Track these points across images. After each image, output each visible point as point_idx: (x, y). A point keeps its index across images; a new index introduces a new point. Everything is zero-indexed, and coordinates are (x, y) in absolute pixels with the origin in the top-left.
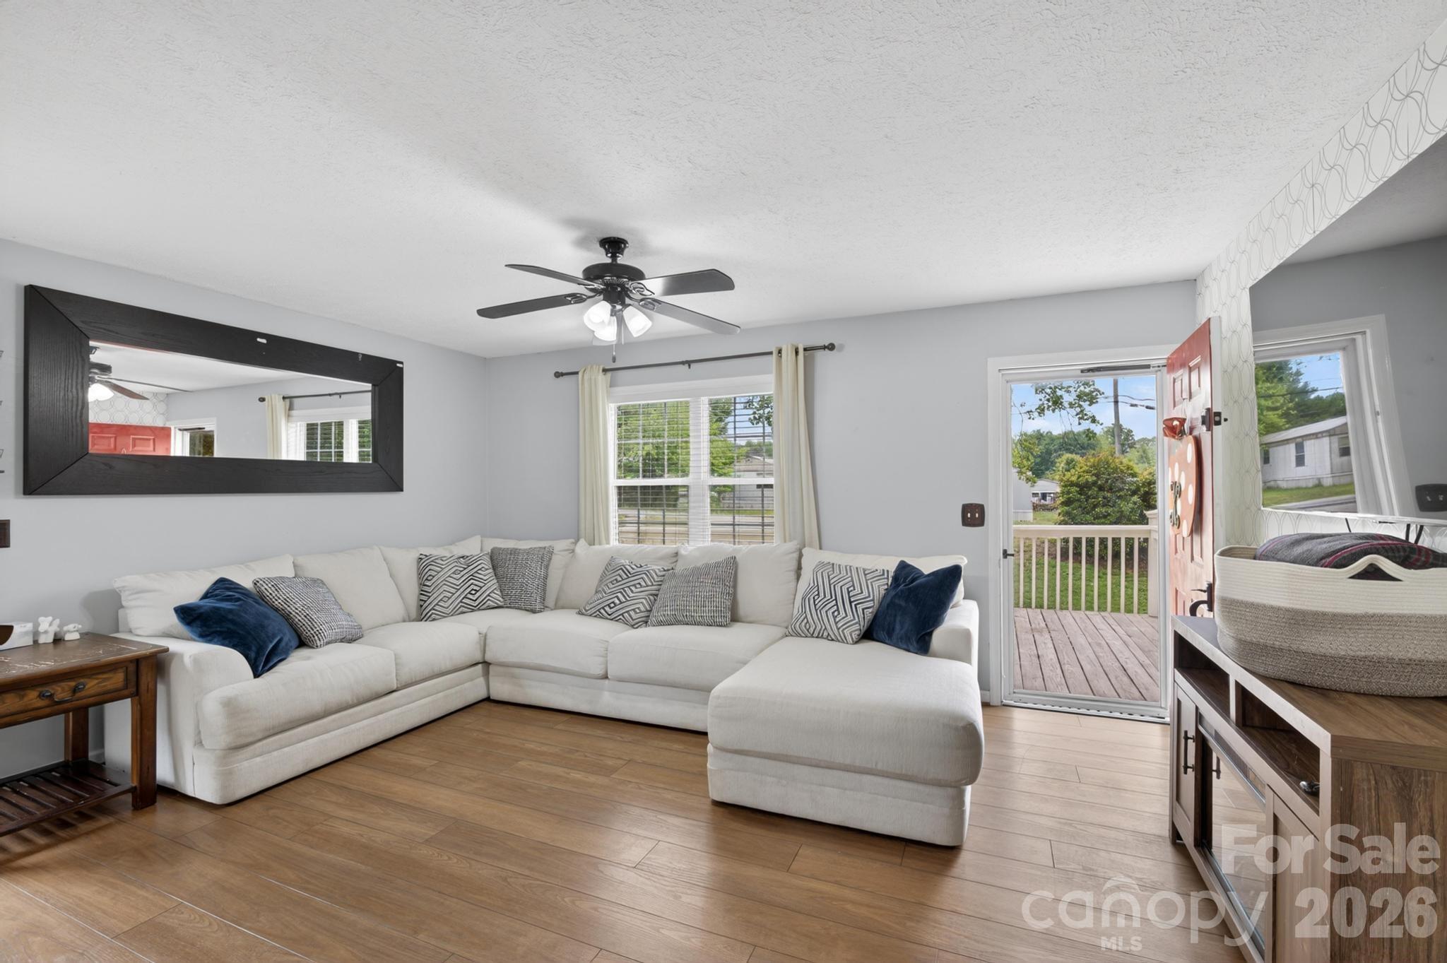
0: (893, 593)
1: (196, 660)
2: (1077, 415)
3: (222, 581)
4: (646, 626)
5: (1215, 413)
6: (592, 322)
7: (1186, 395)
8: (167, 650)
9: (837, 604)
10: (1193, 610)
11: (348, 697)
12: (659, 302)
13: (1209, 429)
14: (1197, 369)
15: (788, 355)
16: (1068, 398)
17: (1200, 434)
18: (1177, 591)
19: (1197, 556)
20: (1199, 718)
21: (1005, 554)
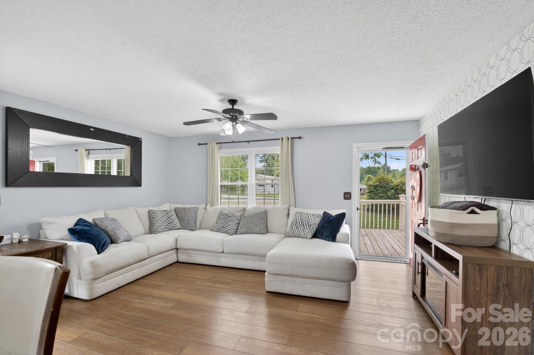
0: (323, 222)
1: (78, 248)
2: (374, 161)
3: (80, 219)
4: (236, 234)
5: (426, 164)
6: (226, 129)
7: (416, 157)
8: (66, 244)
9: (304, 226)
10: (419, 226)
11: (132, 261)
12: (248, 122)
13: (424, 169)
14: (420, 150)
15: (285, 140)
16: (370, 156)
17: (421, 170)
18: (412, 220)
19: (419, 209)
20: (422, 258)
21: (358, 209)
